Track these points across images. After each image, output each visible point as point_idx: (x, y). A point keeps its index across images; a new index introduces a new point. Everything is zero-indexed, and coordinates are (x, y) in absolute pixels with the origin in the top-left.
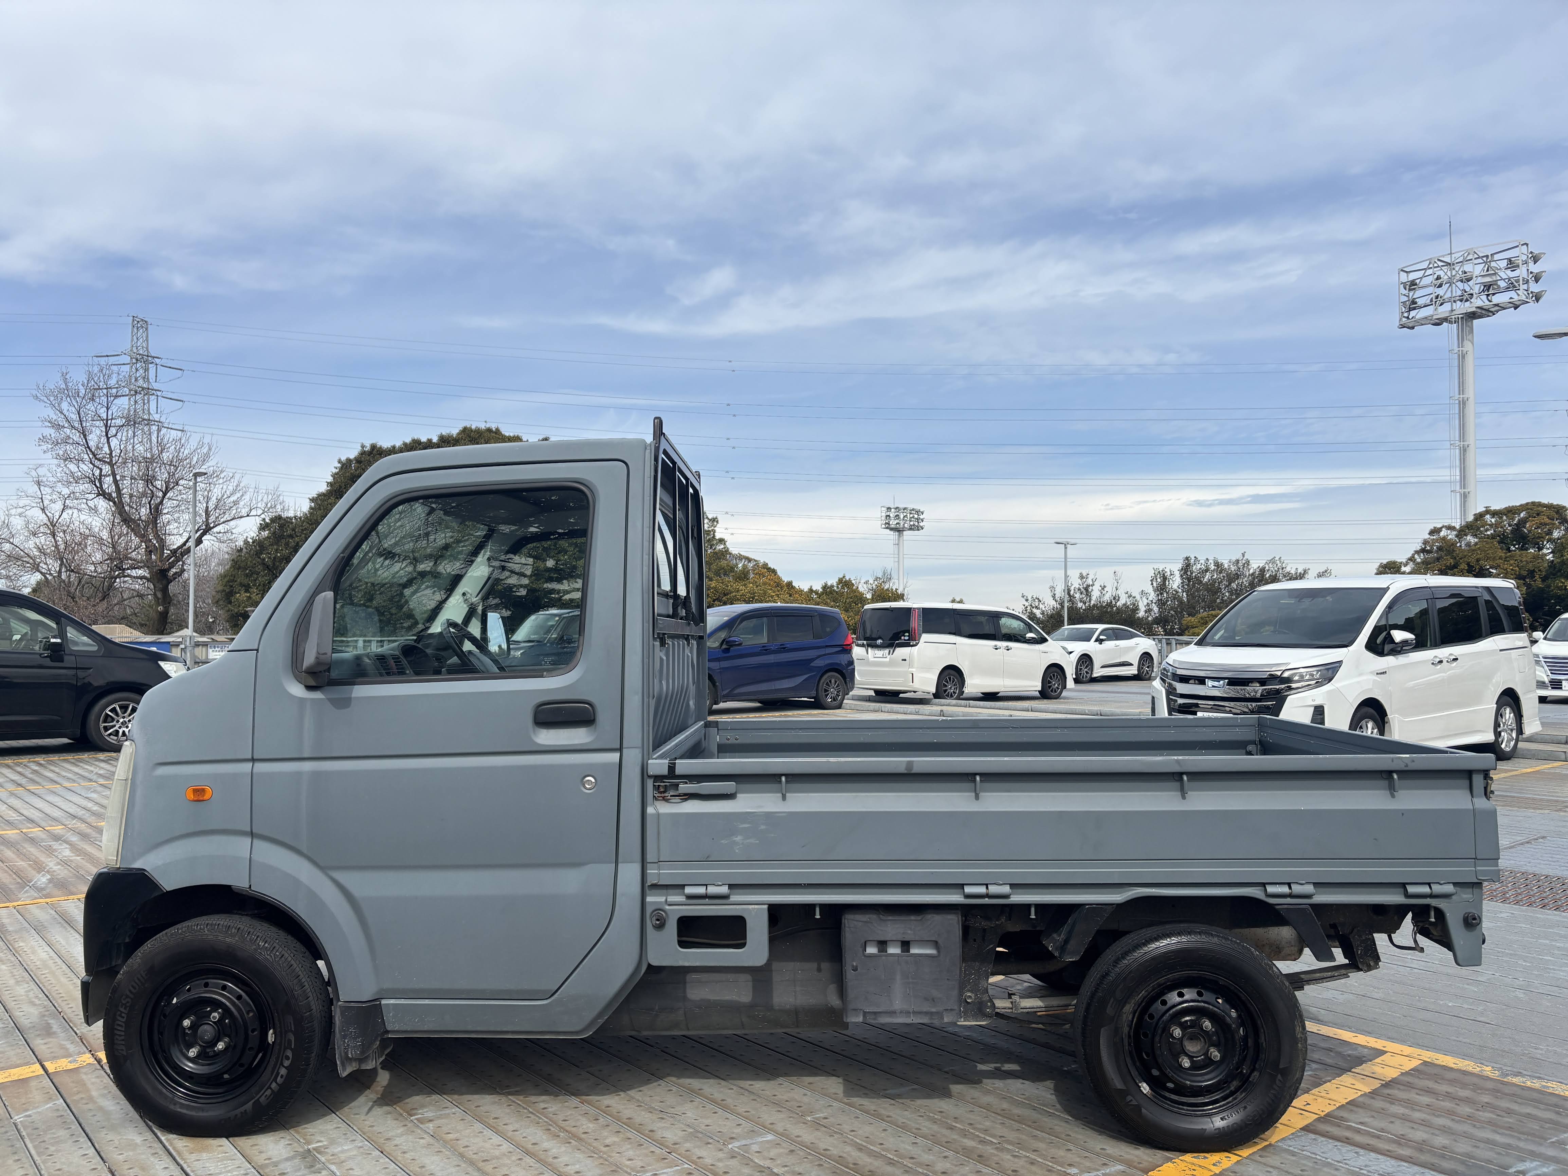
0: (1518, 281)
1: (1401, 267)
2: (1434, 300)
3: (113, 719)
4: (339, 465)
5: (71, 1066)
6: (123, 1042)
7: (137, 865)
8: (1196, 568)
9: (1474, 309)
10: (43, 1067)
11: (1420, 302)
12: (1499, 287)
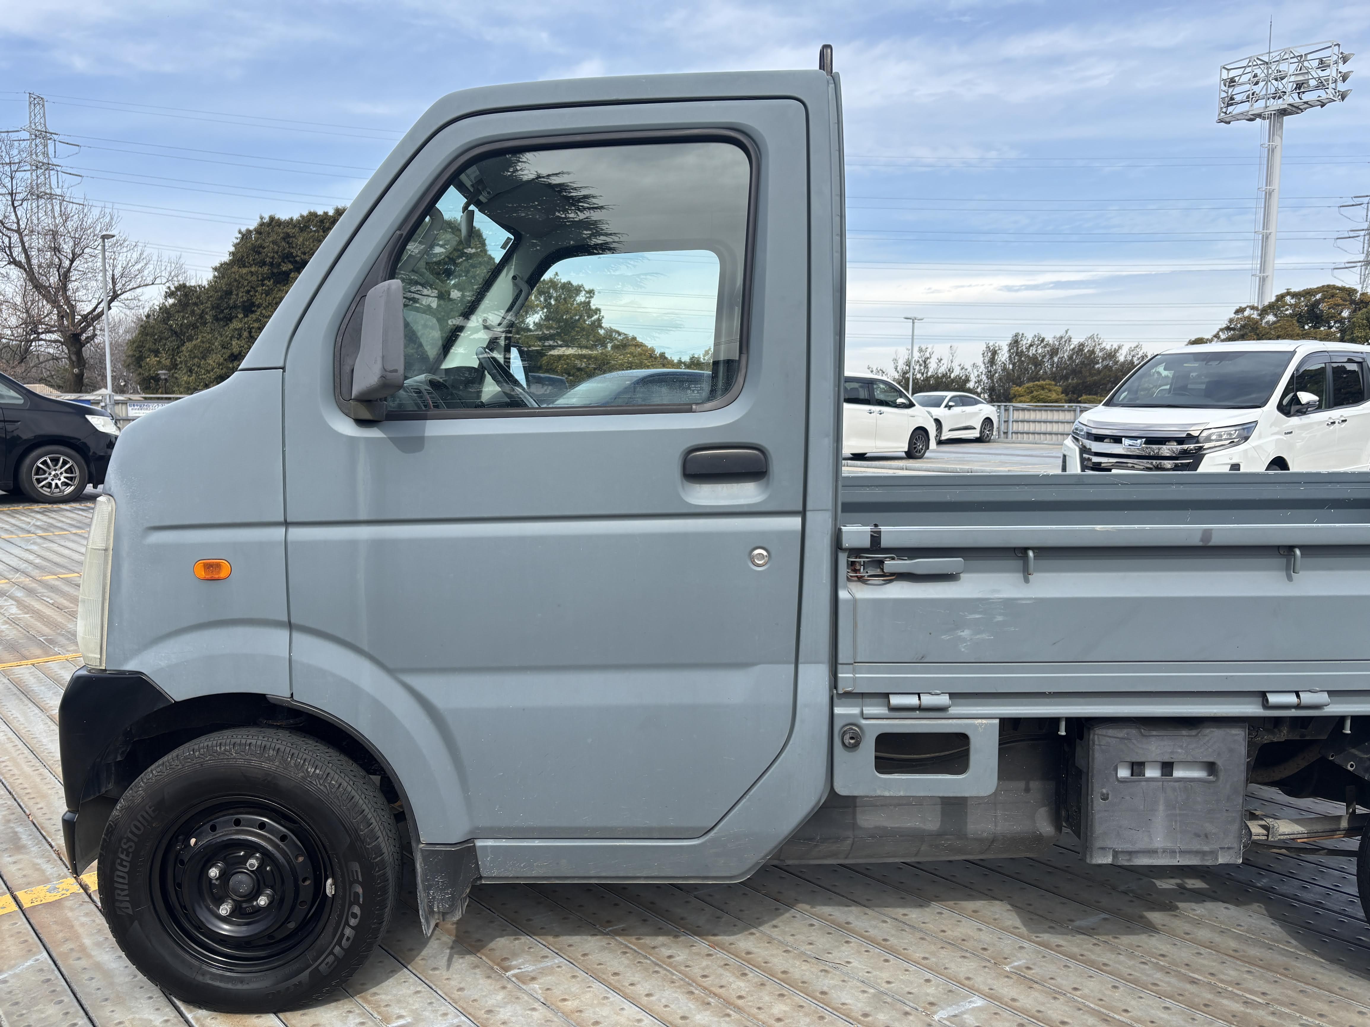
0: (1327, 80)
1: (1223, 64)
2: (1251, 97)
3: (45, 472)
4: (240, 236)
5: (51, 898)
6: (128, 899)
7: (131, 666)
8: (1024, 343)
9: (1286, 106)
10: (15, 898)
11: (1238, 98)
12: (1309, 86)
